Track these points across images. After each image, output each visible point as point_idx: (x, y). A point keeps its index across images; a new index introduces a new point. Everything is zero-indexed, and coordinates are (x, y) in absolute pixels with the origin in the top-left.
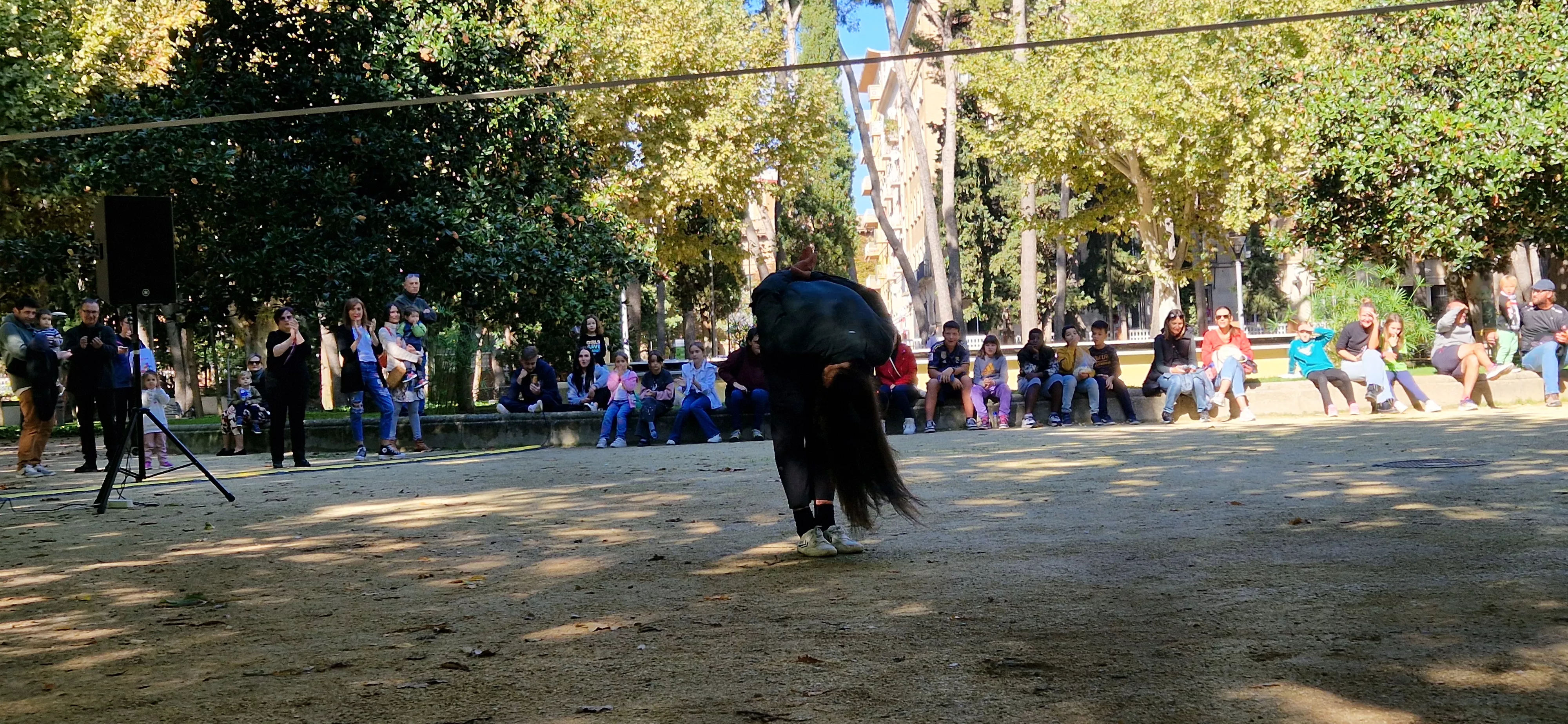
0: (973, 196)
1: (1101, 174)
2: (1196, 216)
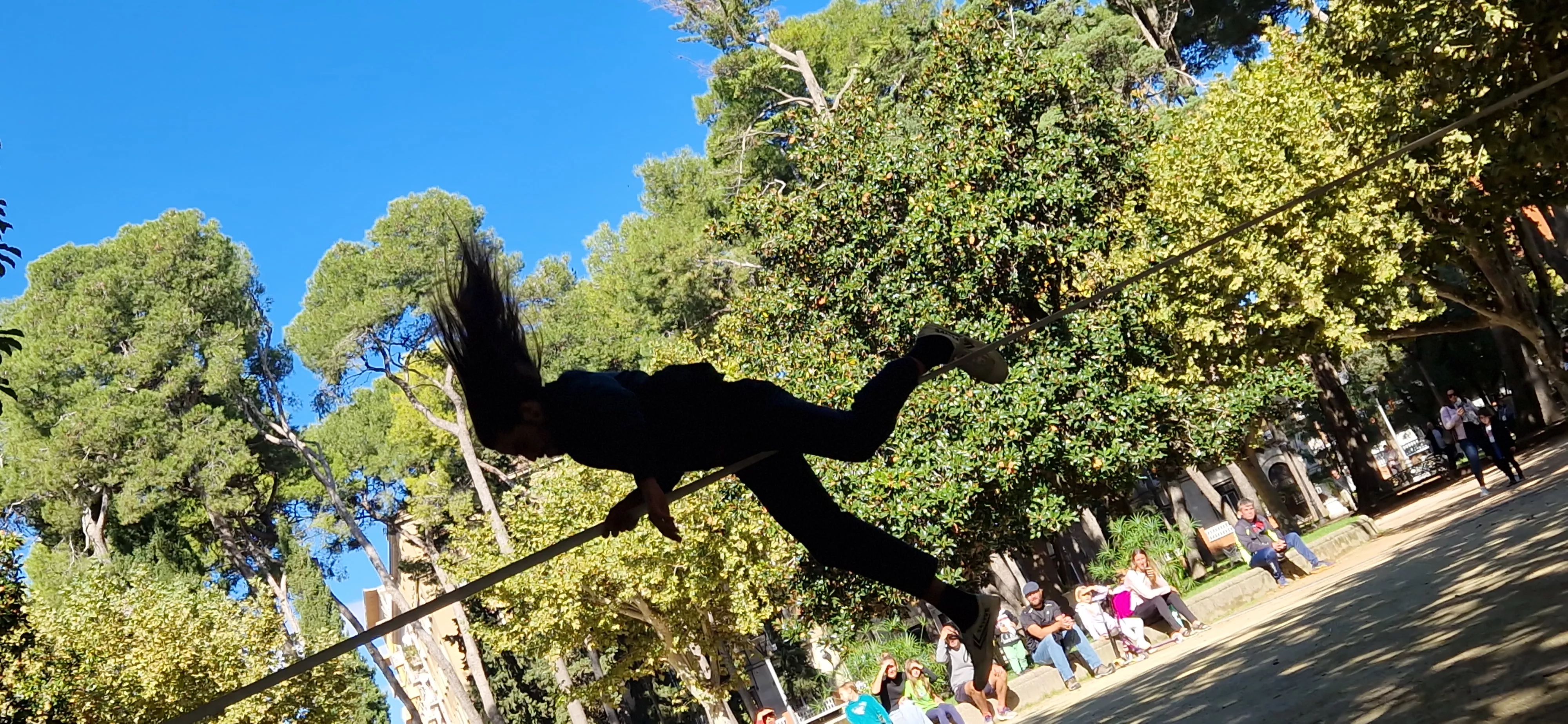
0: (510, 689)
1: (616, 627)
2: (716, 633)
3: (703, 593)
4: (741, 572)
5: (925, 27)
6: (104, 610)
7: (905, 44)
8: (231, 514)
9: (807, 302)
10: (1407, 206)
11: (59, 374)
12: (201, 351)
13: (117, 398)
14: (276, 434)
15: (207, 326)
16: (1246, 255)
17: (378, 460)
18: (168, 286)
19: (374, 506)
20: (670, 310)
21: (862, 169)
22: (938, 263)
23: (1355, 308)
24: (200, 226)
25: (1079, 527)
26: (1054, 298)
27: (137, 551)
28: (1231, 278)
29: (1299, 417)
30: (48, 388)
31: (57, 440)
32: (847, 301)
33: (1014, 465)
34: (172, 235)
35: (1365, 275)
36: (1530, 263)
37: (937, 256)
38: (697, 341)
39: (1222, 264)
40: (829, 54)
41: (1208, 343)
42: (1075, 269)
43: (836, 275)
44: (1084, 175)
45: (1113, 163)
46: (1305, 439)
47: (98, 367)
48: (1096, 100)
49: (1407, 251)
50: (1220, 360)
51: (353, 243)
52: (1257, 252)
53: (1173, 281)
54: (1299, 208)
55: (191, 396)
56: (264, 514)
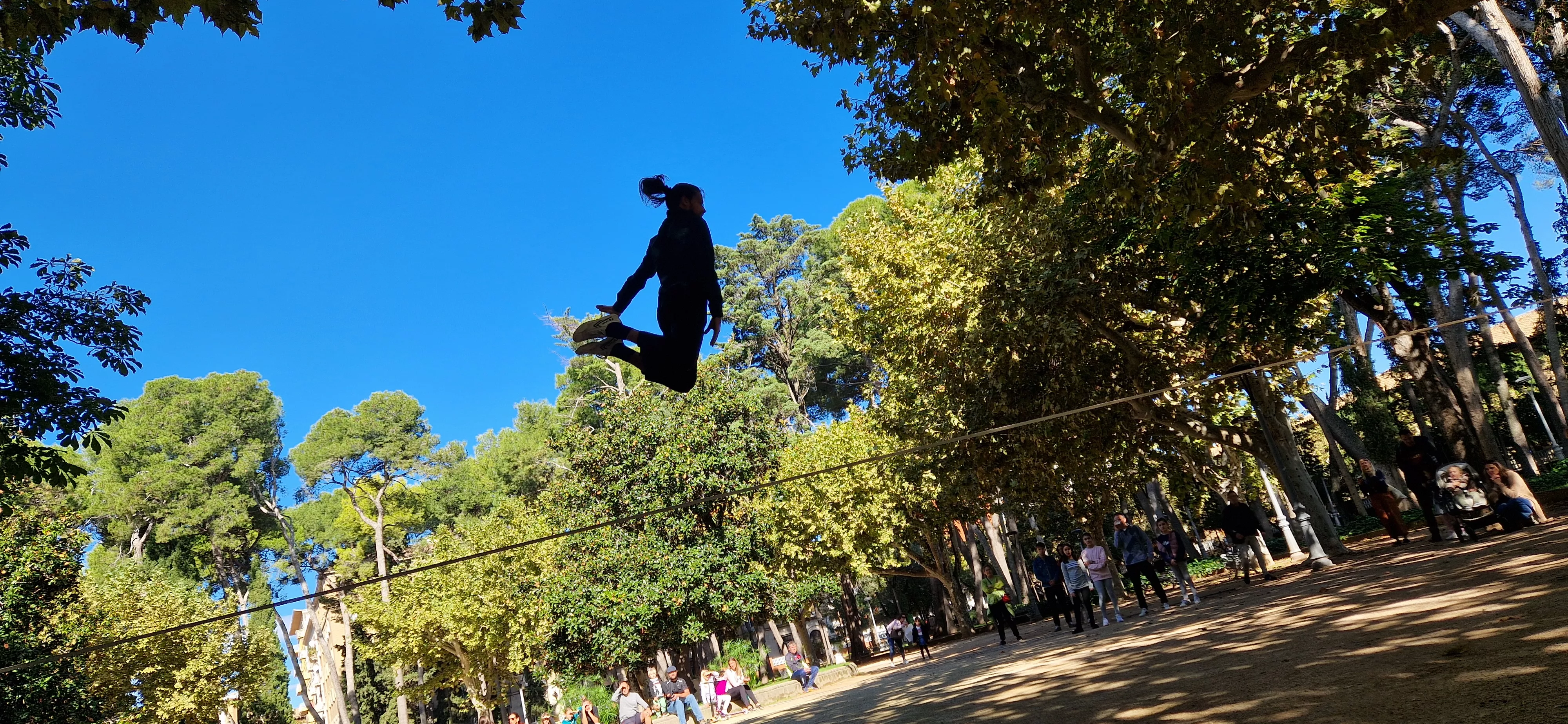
0: (366, 683)
1: (439, 656)
2: (495, 669)
3: (494, 644)
4: (518, 636)
6: (129, 591)
8: (226, 549)
9: (591, 492)
10: (900, 507)
11: (145, 448)
12: (237, 451)
13: (176, 469)
14: (267, 508)
15: (244, 438)
16: (819, 515)
17: (325, 535)
18: (228, 412)
19: (315, 561)
20: (515, 483)
21: (636, 428)
22: (665, 485)
23: (867, 554)
24: (257, 382)
25: (708, 641)
26: (721, 516)
27: (161, 560)
28: (810, 525)
29: (830, 607)
30: (136, 454)
31: (132, 485)
32: (612, 495)
33: (681, 601)
34: (239, 384)
35: (875, 538)
36: (953, 551)
37: (665, 481)
38: (526, 502)
39: (807, 517)
41: (793, 557)
42: (734, 504)
43: (610, 481)
44: (748, 456)
45: (764, 453)
46: (831, 619)
47: (171, 449)
48: (762, 419)
49: (897, 529)
50: (797, 567)
51: (345, 411)
52: (825, 515)
53: (781, 520)
54: (850, 497)
55: (224, 475)
56: (246, 553)
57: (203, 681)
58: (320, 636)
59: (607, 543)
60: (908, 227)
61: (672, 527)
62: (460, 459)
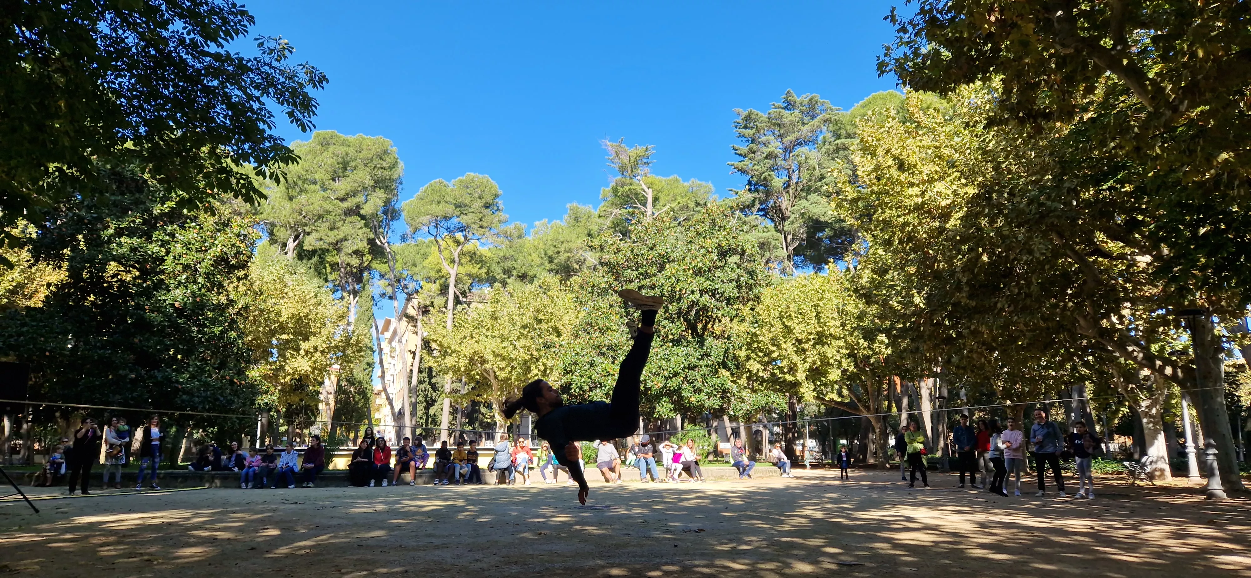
0: (425, 382)
1: (478, 377)
3: (518, 379)
5: (702, 202)
6: (281, 279)
7: (692, 205)
8: (348, 264)
9: (610, 286)
10: (852, 355)
11: (307, 179)
12: (367, 196)
13: (325, 199)
14: (381, 241)
15: (374, 187)
16: (784, 346)
17: (416, 270)
18: (366, 165)
19: (406, 287)
20: (557, 265)
21: (654, 246)
22: (666, 294)
23: (815, 384)
24: (389, 148)
25: (673, 420)
26: (705, 328)
27: (304, 261)
28: (774, 352)
29: (775, 416)
30: (300, 183)
31: (294, 204)
33: (661, 385)
34: (377, 146)
35: (825, 374)
36: (888, 398)
37: (668, 292)
38: (561, 281)
39: (773, 345)
40: (662, 196)
41: (754, 372)
42: (717, 321)
44: (737, 287)
45: (750, 287)
46: (774, 425)
47: (323, 183)
48: (754, 261)
49: (845, 371)
50: (756, 381)
51: (445, 182)
52: (789, 347)
53: (752, 343)
54: (812, 337)
55: (355, 211)
56: (361, 269)
57: (318, 354)
58: (400, 341)
59: (614, 328)
60: (919, 125)
61: (665, 327)
62: (520, 237)
